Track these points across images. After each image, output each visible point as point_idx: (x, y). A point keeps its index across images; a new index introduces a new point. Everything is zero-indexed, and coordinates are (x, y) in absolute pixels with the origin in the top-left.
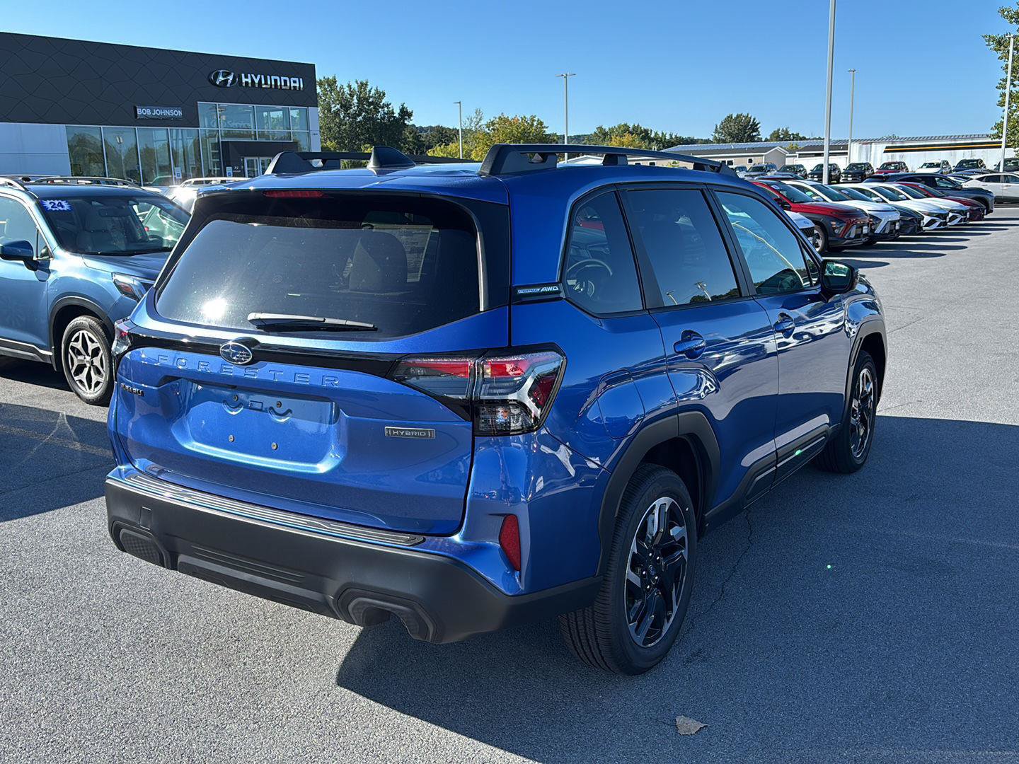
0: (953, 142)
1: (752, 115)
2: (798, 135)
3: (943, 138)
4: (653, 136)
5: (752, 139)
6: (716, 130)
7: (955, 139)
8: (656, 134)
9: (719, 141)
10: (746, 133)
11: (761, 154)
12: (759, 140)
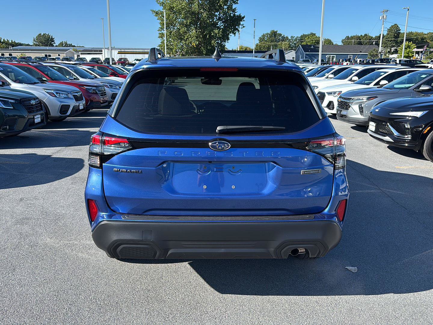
0: (143, 51)
1: (51, 34)
2: (71, 44)
3: (140, 49)
4: (2, 41)
5: (53, 46)
6: (34, 40)
7: (144, 50)
8: (4, 40)
9: (36, 45)
10: (49, 42)
11: (64, 52)
12: (55, 46)
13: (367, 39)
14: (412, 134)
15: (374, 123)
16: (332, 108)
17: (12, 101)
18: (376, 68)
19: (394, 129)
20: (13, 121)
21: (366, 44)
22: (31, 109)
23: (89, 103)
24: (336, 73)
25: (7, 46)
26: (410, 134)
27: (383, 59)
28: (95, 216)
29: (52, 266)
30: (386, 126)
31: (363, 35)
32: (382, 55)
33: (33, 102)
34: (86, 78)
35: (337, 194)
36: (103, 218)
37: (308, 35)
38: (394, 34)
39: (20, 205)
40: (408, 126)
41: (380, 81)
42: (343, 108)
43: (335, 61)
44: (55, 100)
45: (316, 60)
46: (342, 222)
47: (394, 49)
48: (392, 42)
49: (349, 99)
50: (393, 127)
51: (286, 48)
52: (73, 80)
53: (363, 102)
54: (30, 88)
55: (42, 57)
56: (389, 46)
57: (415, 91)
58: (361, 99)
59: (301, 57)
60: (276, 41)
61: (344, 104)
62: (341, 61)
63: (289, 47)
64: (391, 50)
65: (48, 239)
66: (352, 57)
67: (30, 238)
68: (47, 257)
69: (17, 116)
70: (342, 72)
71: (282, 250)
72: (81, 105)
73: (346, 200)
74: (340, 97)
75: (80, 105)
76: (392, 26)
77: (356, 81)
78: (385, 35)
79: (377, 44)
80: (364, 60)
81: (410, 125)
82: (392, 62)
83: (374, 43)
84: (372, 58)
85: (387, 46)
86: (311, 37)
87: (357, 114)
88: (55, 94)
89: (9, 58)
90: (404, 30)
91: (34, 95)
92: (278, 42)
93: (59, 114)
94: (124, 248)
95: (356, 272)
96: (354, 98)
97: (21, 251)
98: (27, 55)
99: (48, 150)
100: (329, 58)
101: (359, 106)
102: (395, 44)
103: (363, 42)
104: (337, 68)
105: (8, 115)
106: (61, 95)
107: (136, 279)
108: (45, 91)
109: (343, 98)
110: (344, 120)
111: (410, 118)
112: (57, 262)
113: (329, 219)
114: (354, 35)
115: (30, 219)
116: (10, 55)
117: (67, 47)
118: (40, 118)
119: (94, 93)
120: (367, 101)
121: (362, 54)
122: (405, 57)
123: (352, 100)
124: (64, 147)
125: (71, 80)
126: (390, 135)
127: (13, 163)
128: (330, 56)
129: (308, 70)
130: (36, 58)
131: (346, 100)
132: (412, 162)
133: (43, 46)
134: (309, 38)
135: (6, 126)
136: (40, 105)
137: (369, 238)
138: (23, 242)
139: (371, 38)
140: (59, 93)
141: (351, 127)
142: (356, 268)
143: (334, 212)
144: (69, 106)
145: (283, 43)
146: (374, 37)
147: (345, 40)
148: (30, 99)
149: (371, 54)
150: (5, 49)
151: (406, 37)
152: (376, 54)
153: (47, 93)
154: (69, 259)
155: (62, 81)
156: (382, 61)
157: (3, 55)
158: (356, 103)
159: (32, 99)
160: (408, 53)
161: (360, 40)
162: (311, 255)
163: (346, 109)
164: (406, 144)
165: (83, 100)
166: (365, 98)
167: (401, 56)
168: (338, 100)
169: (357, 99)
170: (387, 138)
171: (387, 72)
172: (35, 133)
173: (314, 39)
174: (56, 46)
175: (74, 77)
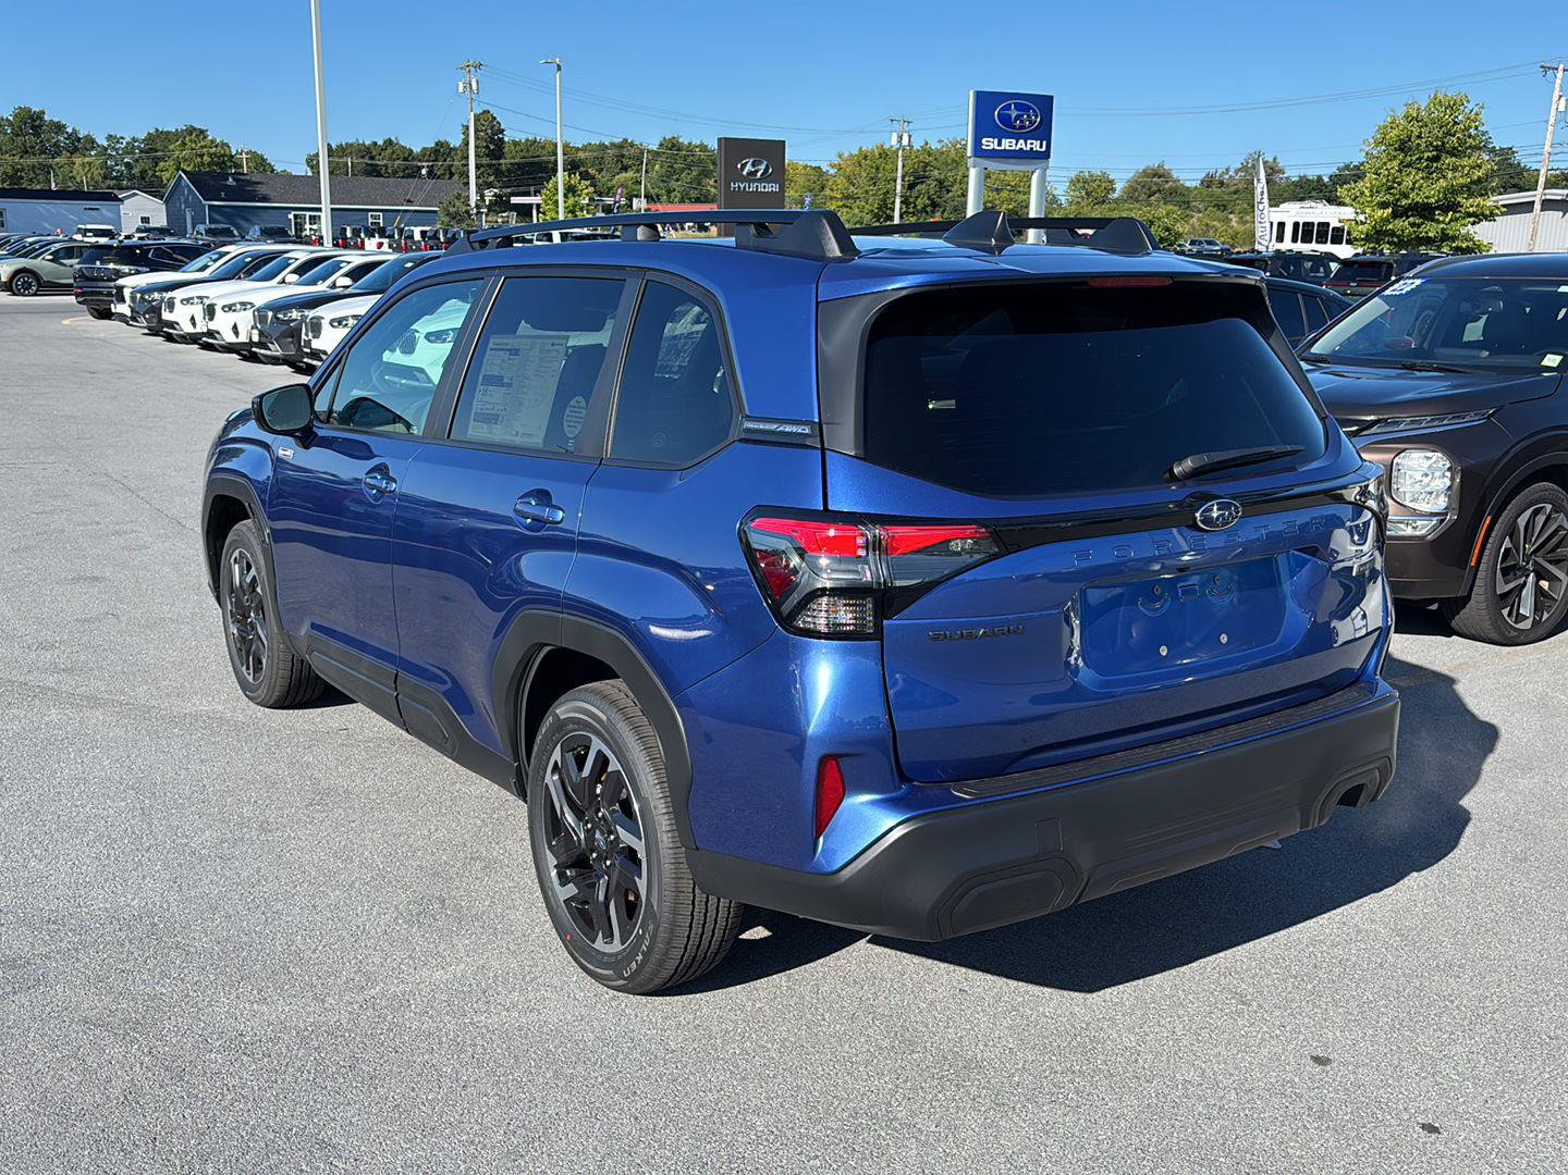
13: (394, 156)
21: (395, 173)
31: (380, 143)
32: (482, 213)
37: (177, 135)
45: (257, 228)
47: (494, 193)
51: (92, 179)
59: (192, 217)
60: (44, 153)
62: (349, 234)
63: (105, 178)
64: (484, 196)
66: (381, 221)
83: (424, 172)
86: (190, 141)
92: (54, 158)
100: (300, 223)
102: (492, 177)
103: (383, 168)
114: (348, 142)
121: (415, 211)
128: (304, 216)
134: (184, 144)
139: (408, 155)
145: (78, 160)
146: (417, 149)
149: (451, 210)
152: (466, 212)
161: (372, 158)
173: (205, 150)
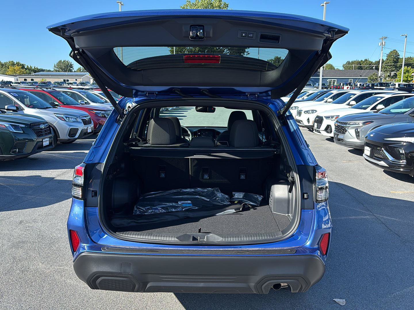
1: (70, 61)
4: (26, 67)
5: (71, 71)
6: (55, 66)
8: (27, 66)
9: (56, 71)
10: (68, 68)
11: (81, 77)
12: (73, 71)
13: (367, 64)
14: (407, 159)
15: (369, 148)
16: (330, 132)
17: (23, 126)
18: (373, 93)
19: (389, 154)
20: (22, 145)
21: (366, 68)
22: (40, 133)
23: (98, 126)
24: (335, 97)
25: (30, 72)
26: (405, 160)
27: (383, 83)
28: (77, 247)
29: (40, 293)
30: (380, 151)
31: (363, 60)
32: (382, 79)
33: (42, 126)
34: (96, 103)
35: (319, 227)
36: (84, 249)
38: (393, 59)
39: (19, 228)
40: (402, 151)
41: (377, 105)
42: (340, 132)
43: (336, 85)
44: (65, 124)
45: (317, 84)
46: (325, 256)
47: (394, 73)
48: (391, 66)
49: (346, 124)
50: (387, 152)
52: (83, 104)
53: (359, 126)
54: (42, 113)
55: (60, 82)
56: (389, 71)
57: (411, 116)
58: (357, 123)
61: (341, 128)
62: (342, 85)
64: (390, 74)
65: (40, 264)
66: (352, 81)
67: (22, 263)
68: (36, 283)
69: (27, 139)
70: (341, 96)
71: (263, 285)
72: (90, 128)
73: (329, 233)
74: (337, 122)
75: (88, 128)
76: (392, 52)
77: (354, 105)
78: (384, 60)
79: (377, 69)
80: (364, 84)
81: (404, 151)
82: (391, 86)
83: (374, 68)
84: (372, 82)
85: (387, 71)
87: (353, 138)
88: (64, 118)
89: (31, 83)
90: (403, 55)
91: (44, 120)
93: (67, 137)
94: (102, 280)
95: (344, 304)
96: (350, 123)
97: (11, 276)
98: (48, 80)
99: (54, 172)
100: (330, 82)
101: (355, 130)
102: (394, 69)
103: (363, 67)
104: (336, 93)
105: (18, 138)
106: (70, 119)
107: (120, 308)
108: (56, 116)
109: (339, 122)
110: (341, 144)
111: (405, 144)
112: (44, 289)
113: (311, 254)
114: (355, 60)
115: (26, 243)
116: (32, 80)
117: (84, 72)
118: (48, 141)
119: (102, 117)
120: (363, 126)
121: (362, 79)
122: (404, 81)
123: (349, 124)
124: (70, 169)
125: (82, 104)
126: (385, 159)
127: (19, 184)
128: (331, 80)
129: (308, 94)
130: (55, 83)
131: (343, 124)
132: (408, 187)
133: (62, 71)
135: (16, 150)
136: (49, 129)
137: (360, 268)
138: (15, 266)
139: (371, 63)
140: (69, 118)
141: (348, 150)
142: (344, 300)
143: (316, 246)
144: (77, 129)
146: (374, 61)
147: (346, 65)
148: (39, 123)
149: (371, 78)
150: (28, 75)
151: (405, 62)
152: (376, 78)
153: (58, 117)
154: (57, 286)
155: (73, 106)
156: (381, 84)
157: (25, 80)
158: (353, 128)
159: (42, 124)
160: (407, 78)
161: (360, 65)
162: (293, 290)
163: (342, 133)
164: (400, 169)
165: (91, 123)
166: (361, 123)
167: (400, 80)
168: (335, 124)
169: (353, 123)
170: (382, 163)
171: (384, 97)
172: (45, 154)
174: (75, 72)
175: (84, 101)
